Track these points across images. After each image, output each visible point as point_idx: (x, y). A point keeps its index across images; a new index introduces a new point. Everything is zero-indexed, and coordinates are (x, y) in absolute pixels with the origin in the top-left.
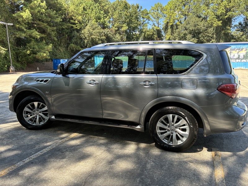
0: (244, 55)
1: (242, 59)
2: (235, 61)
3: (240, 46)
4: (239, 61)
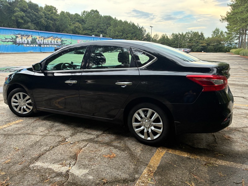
0: (31, 41)
1: (30, 45)
2: (26, 46)
3: (27, 33)
4: (29, 45)
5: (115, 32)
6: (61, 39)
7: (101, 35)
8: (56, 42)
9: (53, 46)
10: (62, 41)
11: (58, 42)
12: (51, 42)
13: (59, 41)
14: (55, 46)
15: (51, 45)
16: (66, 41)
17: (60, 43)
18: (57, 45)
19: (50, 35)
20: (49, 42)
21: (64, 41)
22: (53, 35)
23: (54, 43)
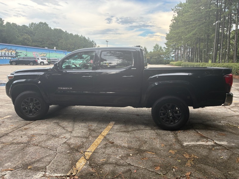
5: (67, 45)
6: (15, 51)
7: (55, 48)
8: (10, 54)
9: (7, 58)
10: (17, 53)
11: (12, 54)
12: (5, 53)
13: (14, 53)
14: (9, 58)
15: (5, 57)
16: (21, 53)
17: (15, 55)
18: (11, 57)
19: (4, 47)
20: (3, 54)
21: (19, 53)
22: (7, 46)
23: (8, 55)
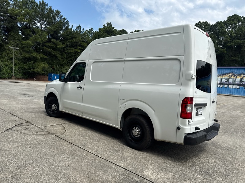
8: (238, 81)
9: (230, 86)
12: (228, 80)
14: (234, 86)
15: (226, 84)
18: (239, 85)
19: (228, 71)
20: (224, 80)
22: (234, 70)
23: (235, 82)
